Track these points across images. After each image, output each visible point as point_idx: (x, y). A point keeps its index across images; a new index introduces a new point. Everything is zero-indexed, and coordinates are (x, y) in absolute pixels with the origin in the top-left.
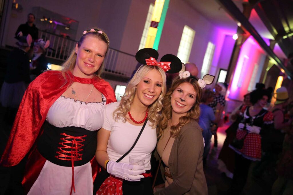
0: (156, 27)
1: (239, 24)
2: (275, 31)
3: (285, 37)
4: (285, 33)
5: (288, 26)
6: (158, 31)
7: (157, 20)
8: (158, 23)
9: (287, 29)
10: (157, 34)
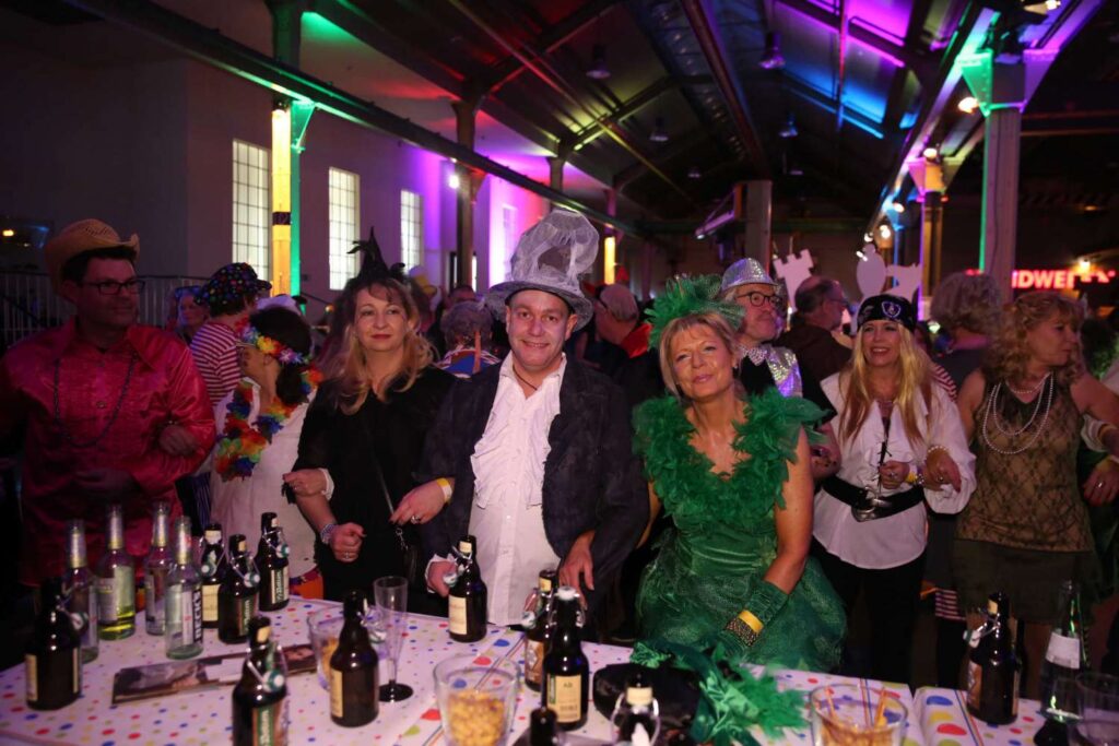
0: (288, 223)
1: (454, 160)
2: (552, 137)
3: (578, 147)
4: (575, 138)
5: (576, 122)
6: (292, 230)
7: (286, 208)
8: (289, 214)
9: (575, 128)
10: (292, 235)
